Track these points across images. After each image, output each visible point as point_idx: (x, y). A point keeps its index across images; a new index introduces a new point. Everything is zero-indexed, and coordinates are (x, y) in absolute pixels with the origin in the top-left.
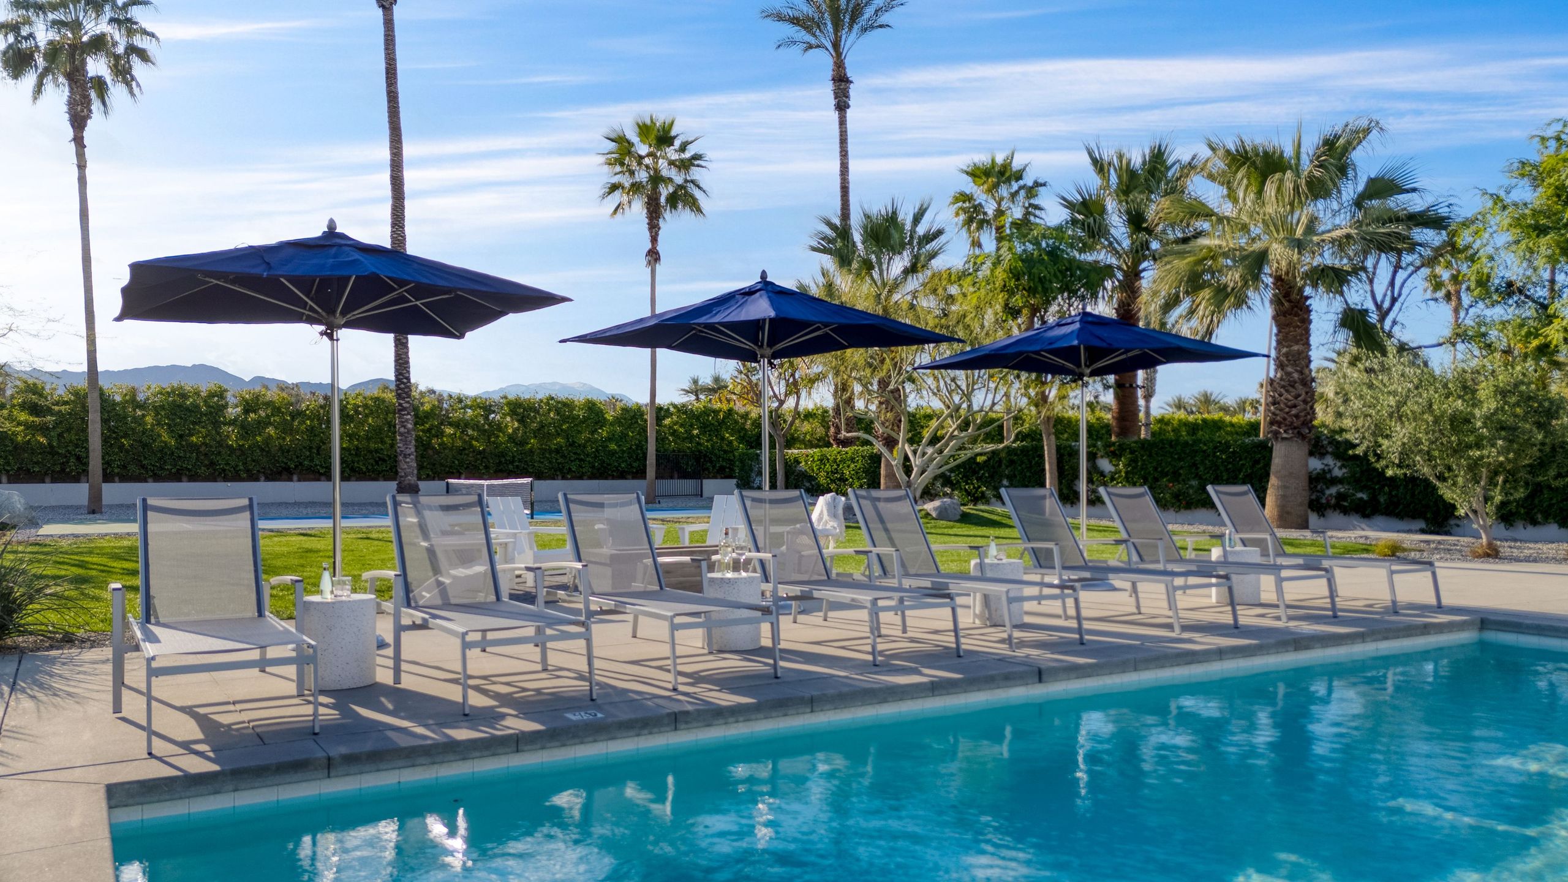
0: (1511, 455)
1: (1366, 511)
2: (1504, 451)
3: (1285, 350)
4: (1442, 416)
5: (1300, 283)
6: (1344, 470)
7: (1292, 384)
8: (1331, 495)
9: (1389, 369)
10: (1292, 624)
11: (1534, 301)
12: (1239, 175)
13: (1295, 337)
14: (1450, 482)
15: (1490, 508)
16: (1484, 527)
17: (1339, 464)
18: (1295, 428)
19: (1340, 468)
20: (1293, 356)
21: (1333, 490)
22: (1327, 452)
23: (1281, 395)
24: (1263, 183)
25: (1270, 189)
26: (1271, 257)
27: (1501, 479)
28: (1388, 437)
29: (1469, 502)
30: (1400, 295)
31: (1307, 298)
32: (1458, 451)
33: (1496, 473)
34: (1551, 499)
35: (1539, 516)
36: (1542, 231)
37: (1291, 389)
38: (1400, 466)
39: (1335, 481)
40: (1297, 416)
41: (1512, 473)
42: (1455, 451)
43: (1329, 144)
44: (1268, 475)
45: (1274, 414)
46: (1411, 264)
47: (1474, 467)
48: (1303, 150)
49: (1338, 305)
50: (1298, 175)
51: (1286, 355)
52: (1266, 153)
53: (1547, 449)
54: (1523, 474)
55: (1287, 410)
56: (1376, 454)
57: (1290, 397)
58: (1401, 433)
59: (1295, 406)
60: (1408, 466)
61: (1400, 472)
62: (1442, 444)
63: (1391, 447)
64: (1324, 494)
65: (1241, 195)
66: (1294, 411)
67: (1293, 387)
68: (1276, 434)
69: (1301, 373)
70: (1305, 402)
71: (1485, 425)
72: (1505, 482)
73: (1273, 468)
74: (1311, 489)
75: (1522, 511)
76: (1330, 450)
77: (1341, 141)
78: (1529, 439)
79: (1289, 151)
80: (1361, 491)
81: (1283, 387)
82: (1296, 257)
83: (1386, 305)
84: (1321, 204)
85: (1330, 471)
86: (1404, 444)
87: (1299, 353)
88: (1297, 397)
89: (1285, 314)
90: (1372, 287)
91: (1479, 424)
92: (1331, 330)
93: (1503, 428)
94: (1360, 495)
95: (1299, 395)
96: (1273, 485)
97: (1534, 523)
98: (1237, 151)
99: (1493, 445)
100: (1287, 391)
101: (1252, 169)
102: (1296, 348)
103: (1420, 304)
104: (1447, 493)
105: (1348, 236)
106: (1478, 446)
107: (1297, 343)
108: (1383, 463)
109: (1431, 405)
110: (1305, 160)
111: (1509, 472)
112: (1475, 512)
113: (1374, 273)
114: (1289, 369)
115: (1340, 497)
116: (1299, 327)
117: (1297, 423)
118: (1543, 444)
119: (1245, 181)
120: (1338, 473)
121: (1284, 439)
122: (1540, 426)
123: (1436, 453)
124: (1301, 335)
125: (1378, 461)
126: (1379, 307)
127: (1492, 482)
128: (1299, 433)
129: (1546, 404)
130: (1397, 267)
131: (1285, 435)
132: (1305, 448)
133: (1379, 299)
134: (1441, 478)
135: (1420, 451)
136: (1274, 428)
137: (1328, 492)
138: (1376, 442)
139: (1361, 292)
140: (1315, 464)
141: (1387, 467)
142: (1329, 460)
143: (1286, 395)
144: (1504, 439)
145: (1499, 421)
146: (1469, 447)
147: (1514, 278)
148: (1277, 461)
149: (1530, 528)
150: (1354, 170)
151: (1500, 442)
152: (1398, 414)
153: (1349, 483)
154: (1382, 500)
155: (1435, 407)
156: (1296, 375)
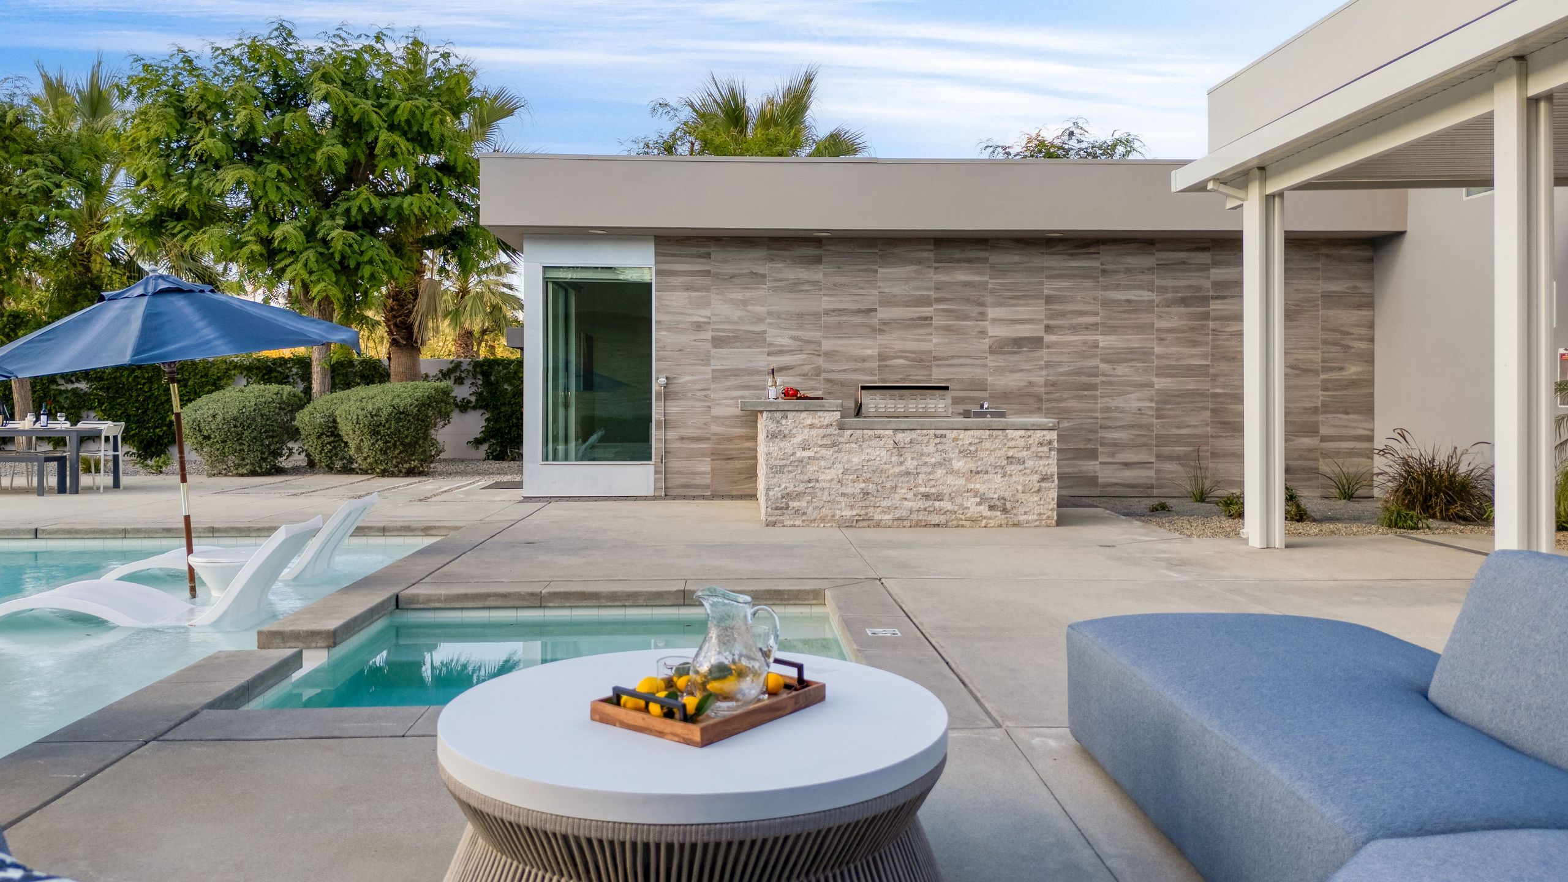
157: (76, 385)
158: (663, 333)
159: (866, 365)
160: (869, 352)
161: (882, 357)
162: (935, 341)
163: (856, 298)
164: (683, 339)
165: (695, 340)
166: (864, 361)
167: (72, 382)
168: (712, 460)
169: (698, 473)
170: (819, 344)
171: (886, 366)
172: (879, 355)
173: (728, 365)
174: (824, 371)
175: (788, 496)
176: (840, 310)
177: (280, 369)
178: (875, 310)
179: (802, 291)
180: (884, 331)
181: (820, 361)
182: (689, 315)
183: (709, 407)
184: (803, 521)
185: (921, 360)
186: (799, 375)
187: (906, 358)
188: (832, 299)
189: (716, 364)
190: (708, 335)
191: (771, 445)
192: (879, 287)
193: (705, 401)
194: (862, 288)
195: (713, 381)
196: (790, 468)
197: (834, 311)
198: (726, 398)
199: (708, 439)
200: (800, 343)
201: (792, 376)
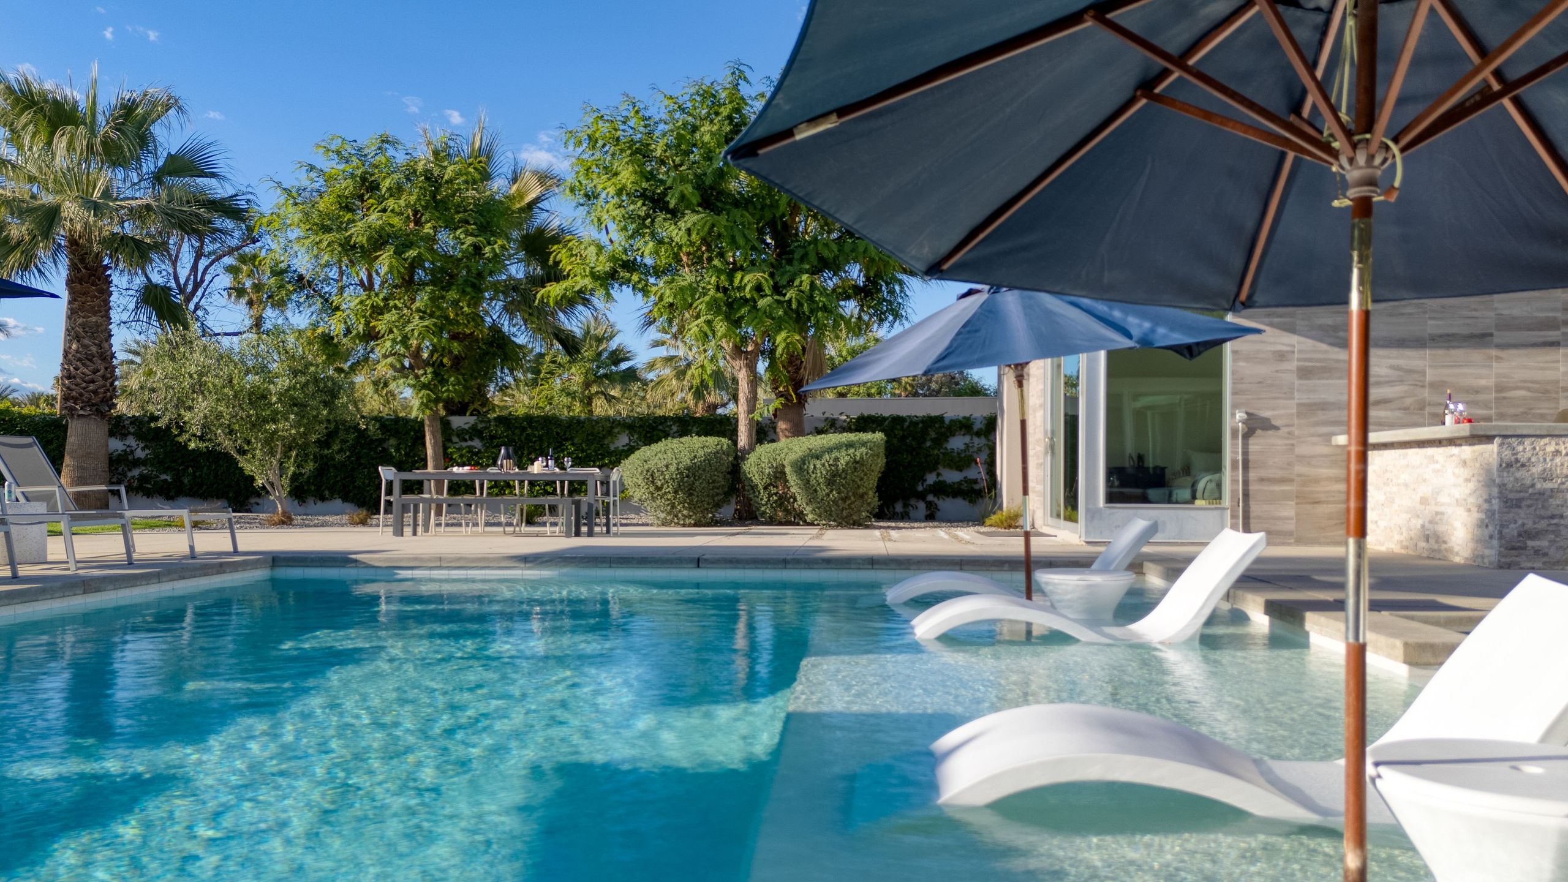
0: (302, 430)
1: (170, 493)
2: (297, 425)
3: (81, 320)
4: (242, 391)
5: (96, 248)
6: (147, 451)
7: (90, 358)
8: (133, 477)
9: (191, 342)
10: (80, 571)
11: (321, 296)
12: (24, 119)
13: (93, 307)
14: (250, 456)
15: (285, 481)
16: (279, 498)
17: (141, 445)
18: (93, 405)
19: (143, 449)
20: (91, 328)
21: (136, 472)
22: (129, 433)
23: (76, 369)
24: (52, 134)
25: (61, 143)
26: (64, 214)
27: (294, 454)
28: (190, 408)
29: (267, 475)
30: (202, 281)
31: (107, 267)
32: (256, 424)
33: (290, 449)
34: (336, 477)
35: (327, 492)
36: (327, 230)
37: (88, 363)
38: (201, 438)
39: (137, 463)
40: (95, 392)
41: (304, 447)
42: (254, 425)
43: (128, 109)
44: (63, 457)
45: (68, 388)
46: (214, 252)
47: (270, 440)
48: (100, 108)
49: (139, 281)
50: (93, 132)
51: (83, 326)
52: (55, 100)
53: (332, 426)
54: (313, 449)
55: (84, 385)
56: (178, 426)
57: (85, 370)
58: (203, 406)
59: (93, 382)
60: (210, 440)
61: (202, 445)
62: (242, 418)
63: (194, 418)
64: (126, 476)
65: (27, 142)
66: (92, 387)
67: (91, 360)
68: (71, 410)
69: (100, 346)
70: (104, 377)
71: (280, 400)
72: (297, 455)
73: (68, 447)
74: (111, 471)
75: (313, 488)
76: (132, 430)
77: (139, 111)
78: (317, 416)
79: (83, 105)
80: (165, 473)
81: (79, 360)
82: (91, 219)
83: (190, 287)
84: (120, 173)
85: (132, 452)
86: (205, 417)
87: (98, 325)
88: (95, 372)
89: (81, 281)
90: (175, 269)
91: (274, 399)
92: (132, 306)
93: (295, 405)
94: (163, 477)
95: (98, 371)
96: (67, 466)
97: (323, 499)
98: (21, 90)
99: (287, 419)
100: (84, 365)
101: (40, 116)
102: (94, 319)
103: (222, 292)
104: (248, 466)
105: (148, 207)
106: (274, 421)
107: (95, 314)
108: (185, 437)
109: (231, 381)
110: (101, 119)
111: (300, 446)
112: (272, 484)
113: (177, 256)
114: (86, 341)
115: (143, 478)
116: (98, 298)
117: (95, 400)
118: (328, 421)
119: (31, 127)
120: (140, 454)
121: (79, 416)
122: (326, 404)
123: (237, 427)
124: (100, 306)
125: (180, 435)
126: (182, 290)
127: (286, 455)
128: (97, 410)
129: (330, 384)
130: (199, 255)
131: (81, 412)
132: (105, 428)
133: (182, 281)
134: (242, 452)
135: (221, 425)
136: (69, 404)
137: (130, 474)
138: (179, 415)
139: (164, 273)
140: (116, 445)
141: (190, 440)
142: (131, 441)
143: (83, 369)
144: (296, 415)
145: (292, 398)
146: (265, 421)
147: (304, 272)
148: (72, 440)
149: (319, 503)
150: (154, 141)
151: (292, 416)
152: (200, 387)
153: (152, 465)
154: (186, 481)
155: (235, 382)
156: (94, 349)
157: (470, 443)
158: (1241, 364)
159: (1480, 397)
160: (1483, 382)
161: (1500, 388)
162: (1562, 369)
163: (1469, 321)
164: (1263, 370)
165: (1277, 371)
166: (1477, 392)
167: (466, 440)
168: (1297, 504)
169: (1279, 518)
170: (1424, 373)
171: (1504, 398)
172: (1496, 386)
173: (1315, 398)
174: (1429, 404)
175: (1527, 534)
176: (1448, 335)
177: (660, 427)
178: (1491, 335)
179: (1403, 314)
180: (1501, 358)
181: (1426, 394)
182: (1271, 343)
183: (1293, 445)
184: (1544, 563)
185: (1547, 392)
186: (1400, 409)
187: (1528, 389)
188: (1440, 323)
189: (1305, 398)
190: (1293, 365)
191: (1505, 474)
192: (1496, 309)
193: (1288, 438)
194: (1476, 310)
195: (1298, 417)
196: (1529, 502)
197: (1441, 336)
198: (1313, 435)
199: (1291, 481)
200: (1401, 373)
201: (1391, 410)
